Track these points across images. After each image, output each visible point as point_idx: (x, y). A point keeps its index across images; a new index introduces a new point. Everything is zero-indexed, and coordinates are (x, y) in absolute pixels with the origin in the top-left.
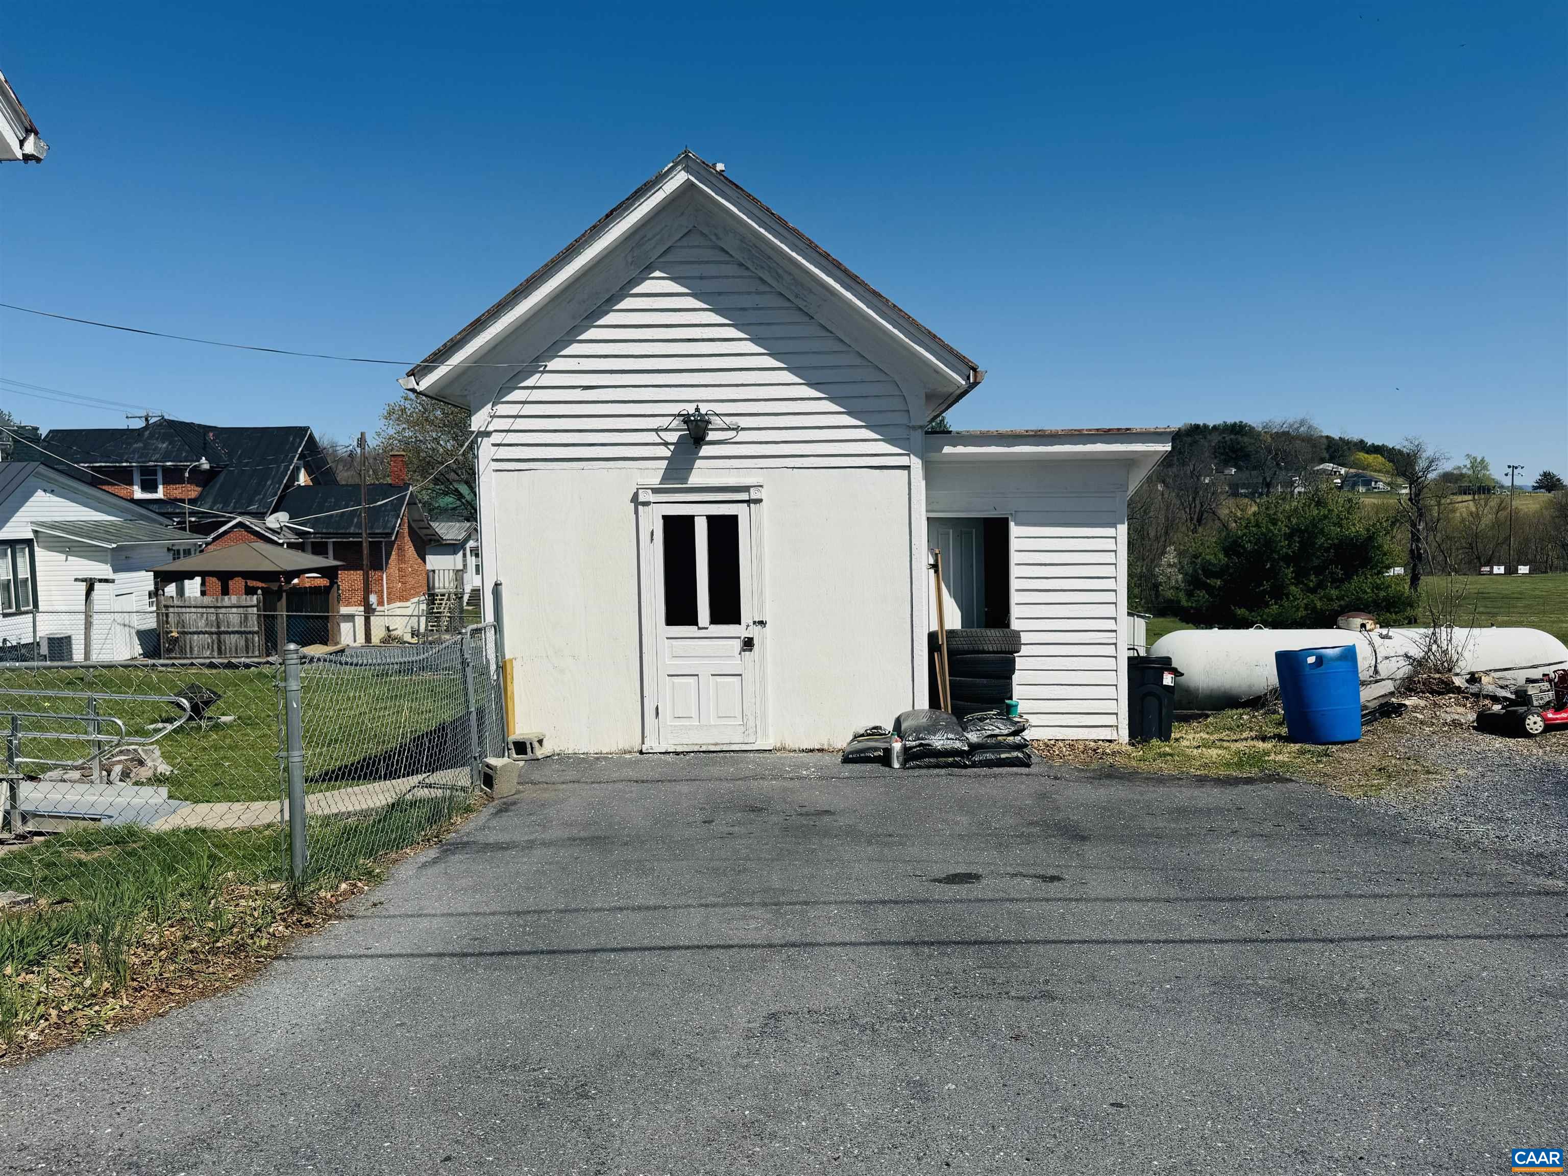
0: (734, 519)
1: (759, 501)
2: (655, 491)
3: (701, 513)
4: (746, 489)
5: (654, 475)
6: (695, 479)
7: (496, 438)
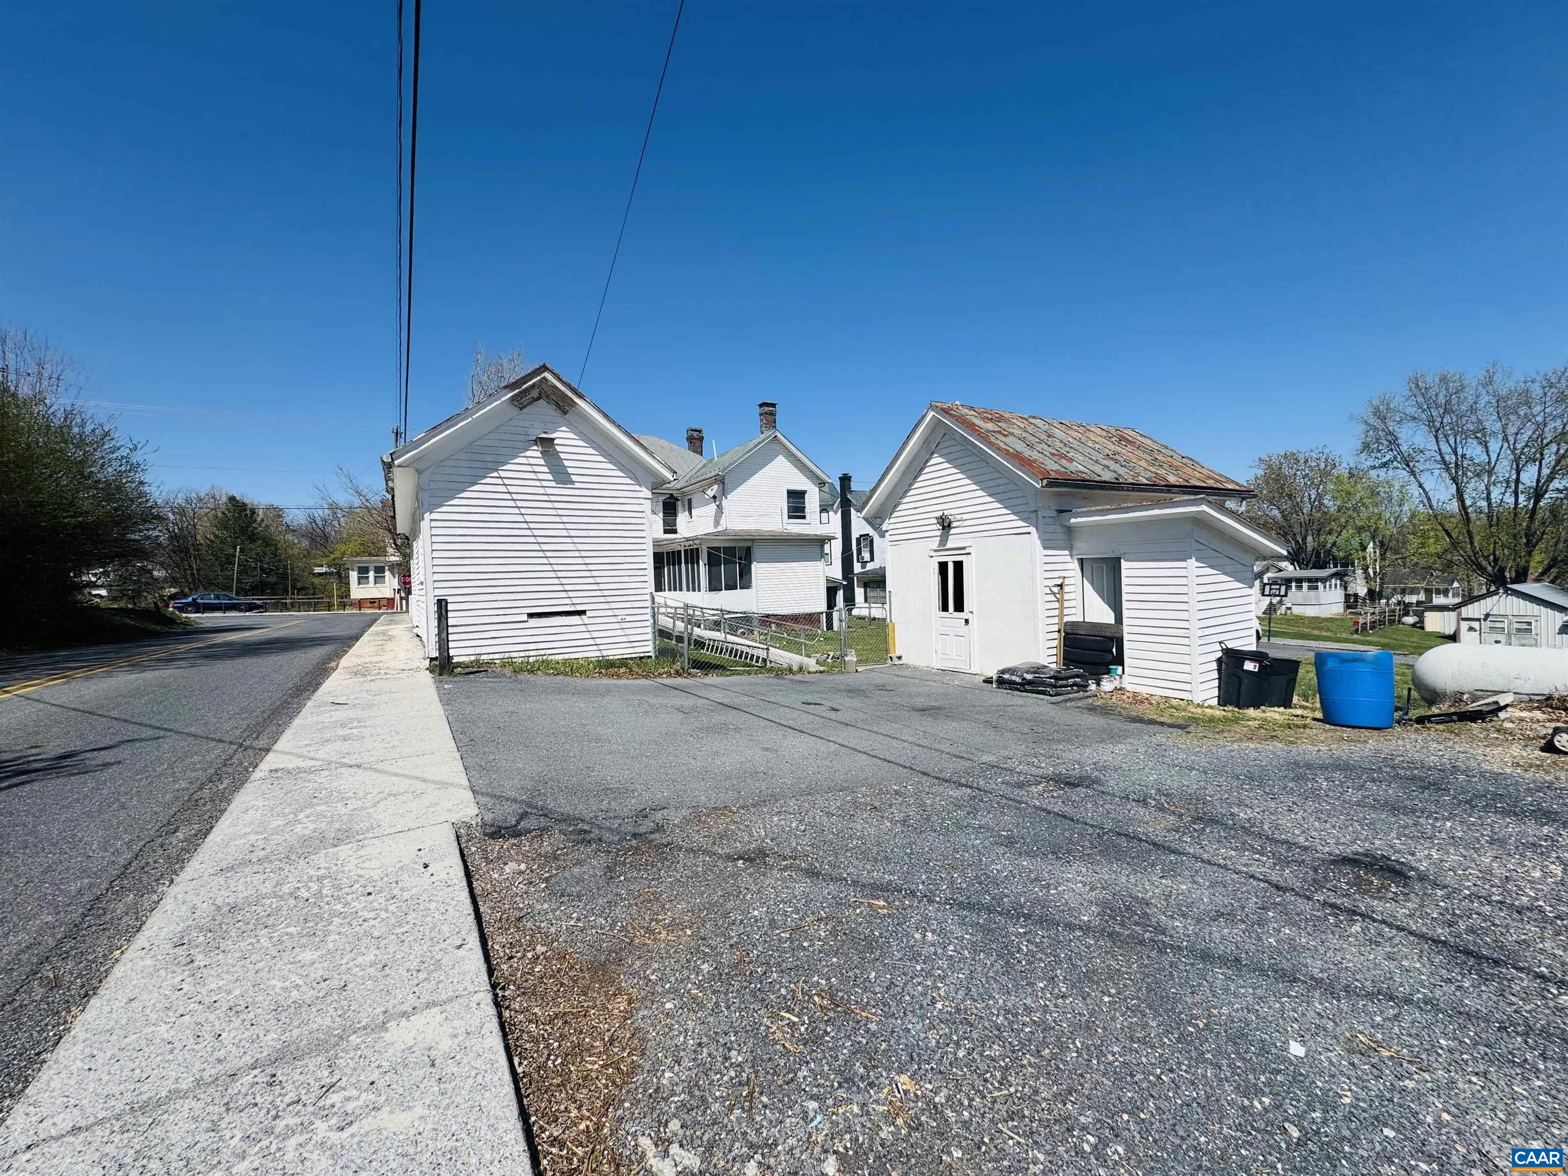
0: (962, 562)
1: (969, 554)
2: (935, 551)
3: (950, 560)
4: (964, 548)
5: (935, 543)
6: (948, 546)
7: (890, 532)
